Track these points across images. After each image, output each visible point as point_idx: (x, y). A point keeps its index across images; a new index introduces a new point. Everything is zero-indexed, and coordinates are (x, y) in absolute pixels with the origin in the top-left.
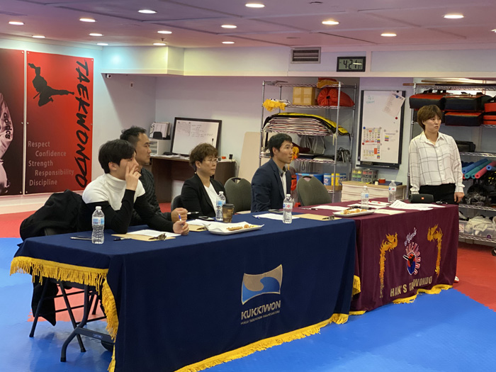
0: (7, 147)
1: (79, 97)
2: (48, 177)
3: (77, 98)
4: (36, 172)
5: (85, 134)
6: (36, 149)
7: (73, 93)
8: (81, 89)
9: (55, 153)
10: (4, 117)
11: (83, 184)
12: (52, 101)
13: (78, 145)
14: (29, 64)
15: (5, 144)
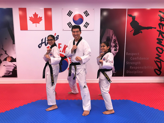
0: (115, 55)
1: (159, 30)
2: (137, 69)
3: (158, 31)
4: (131, 67)
5: (162, 49)
6: (130, 56)
7: (155, 28)
8: (161, 26)
9: (142, 59)
10: (114, 41)
11: (159, 74)
12: (142, 32)
13: (157, 54)
14: (128, 15)
15: (114, 53)
